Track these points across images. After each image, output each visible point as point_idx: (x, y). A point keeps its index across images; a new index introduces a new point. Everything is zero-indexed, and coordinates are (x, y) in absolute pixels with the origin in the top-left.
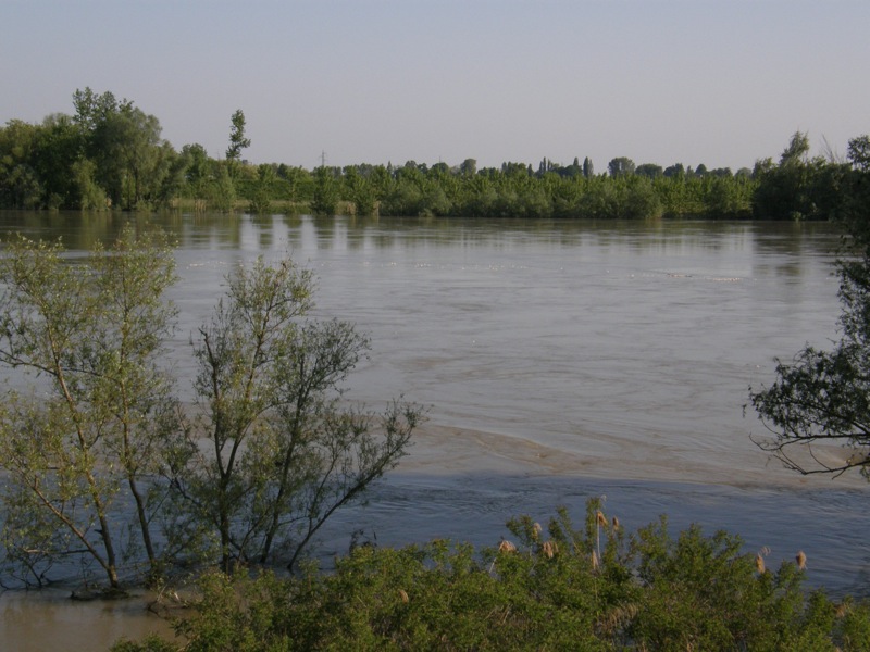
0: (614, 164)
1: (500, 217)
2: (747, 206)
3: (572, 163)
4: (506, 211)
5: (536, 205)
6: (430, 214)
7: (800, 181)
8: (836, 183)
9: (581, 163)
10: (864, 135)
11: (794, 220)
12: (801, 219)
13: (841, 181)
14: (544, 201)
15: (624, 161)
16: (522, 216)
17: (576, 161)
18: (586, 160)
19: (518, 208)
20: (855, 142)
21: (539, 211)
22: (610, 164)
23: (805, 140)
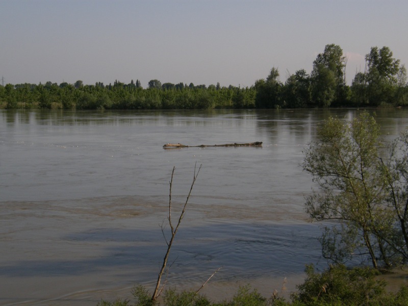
0: (151, 83)
1: (138, 109)
2: (253, 102)
3: (130, 83)
4: (140, 106)
5: (155, 103)
6: (103, 108)
7: (277, 91)
8: (294, 91)
9: (135, 83)
10: (302, 69)
11: (276, 108)
12: (279, 108)
13: (296, 90)
14: (158, 101)
15: (156, 81)
16: (148, 108)
17: (132, 82)
18: (137, 81)
19: (146, 104)
20: (298, 72)
21: (157, 106)
22: (149, 83)
23: (276, 71)
